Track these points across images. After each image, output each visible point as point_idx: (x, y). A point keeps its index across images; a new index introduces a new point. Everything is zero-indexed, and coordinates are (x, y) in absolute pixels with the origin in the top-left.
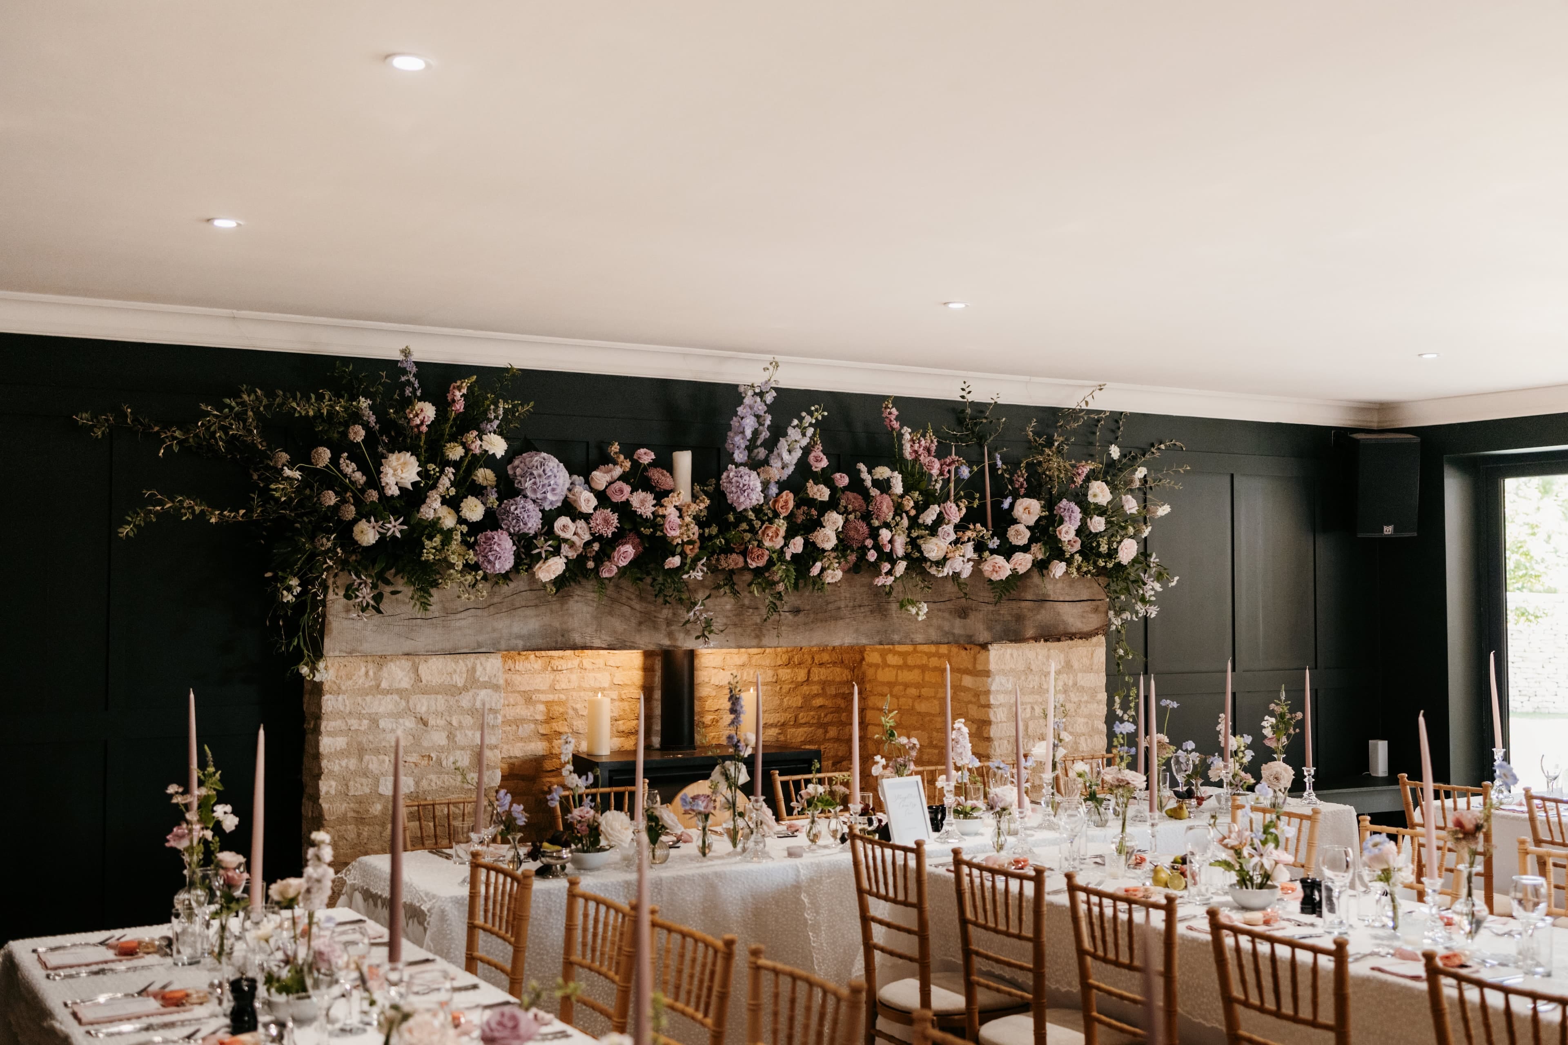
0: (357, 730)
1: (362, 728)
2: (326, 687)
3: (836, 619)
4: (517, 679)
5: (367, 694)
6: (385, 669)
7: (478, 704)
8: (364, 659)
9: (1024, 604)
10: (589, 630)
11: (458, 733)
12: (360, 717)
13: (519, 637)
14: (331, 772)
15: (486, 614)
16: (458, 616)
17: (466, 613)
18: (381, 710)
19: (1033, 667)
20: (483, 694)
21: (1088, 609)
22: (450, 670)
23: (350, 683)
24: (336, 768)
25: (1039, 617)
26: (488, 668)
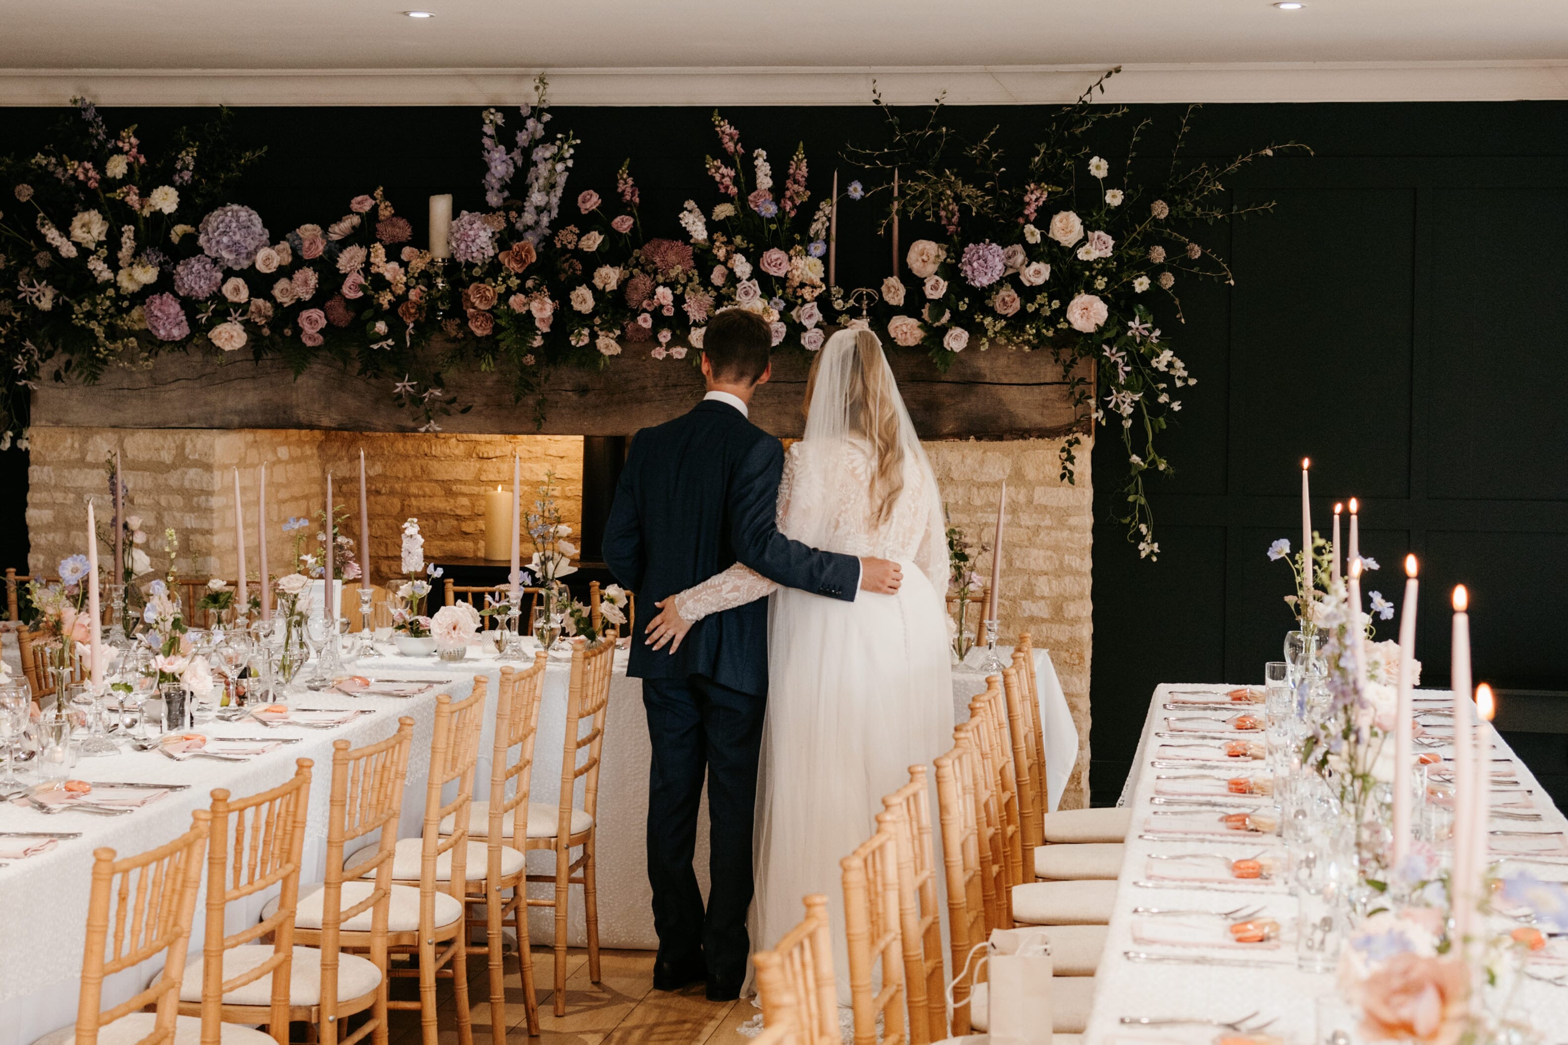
0: (62, 504)
1: (68, 502)
2: (32, 457)
3: (640, 402)
4: (434, 465)
5: (74, 468)
6: (90, 442)
7: (187, 484)
8: (70, 430)
9: (939, 387)
10: (316, 407)
11: (165, 513)
12: (66, 490)
13: (237, 412)
14: (38, 545)
15: (197, 386)
16: (168, 387)
17: (177, 383)
18: (86, 484)
19: (955, 475)
20: (192, 473)
21: (1052, 396)
22: (157, 445)
23: (55, 454)
24: (43, 542)
25: (965, 406)
26: (198, 446)
